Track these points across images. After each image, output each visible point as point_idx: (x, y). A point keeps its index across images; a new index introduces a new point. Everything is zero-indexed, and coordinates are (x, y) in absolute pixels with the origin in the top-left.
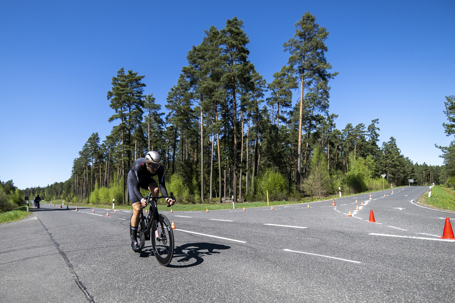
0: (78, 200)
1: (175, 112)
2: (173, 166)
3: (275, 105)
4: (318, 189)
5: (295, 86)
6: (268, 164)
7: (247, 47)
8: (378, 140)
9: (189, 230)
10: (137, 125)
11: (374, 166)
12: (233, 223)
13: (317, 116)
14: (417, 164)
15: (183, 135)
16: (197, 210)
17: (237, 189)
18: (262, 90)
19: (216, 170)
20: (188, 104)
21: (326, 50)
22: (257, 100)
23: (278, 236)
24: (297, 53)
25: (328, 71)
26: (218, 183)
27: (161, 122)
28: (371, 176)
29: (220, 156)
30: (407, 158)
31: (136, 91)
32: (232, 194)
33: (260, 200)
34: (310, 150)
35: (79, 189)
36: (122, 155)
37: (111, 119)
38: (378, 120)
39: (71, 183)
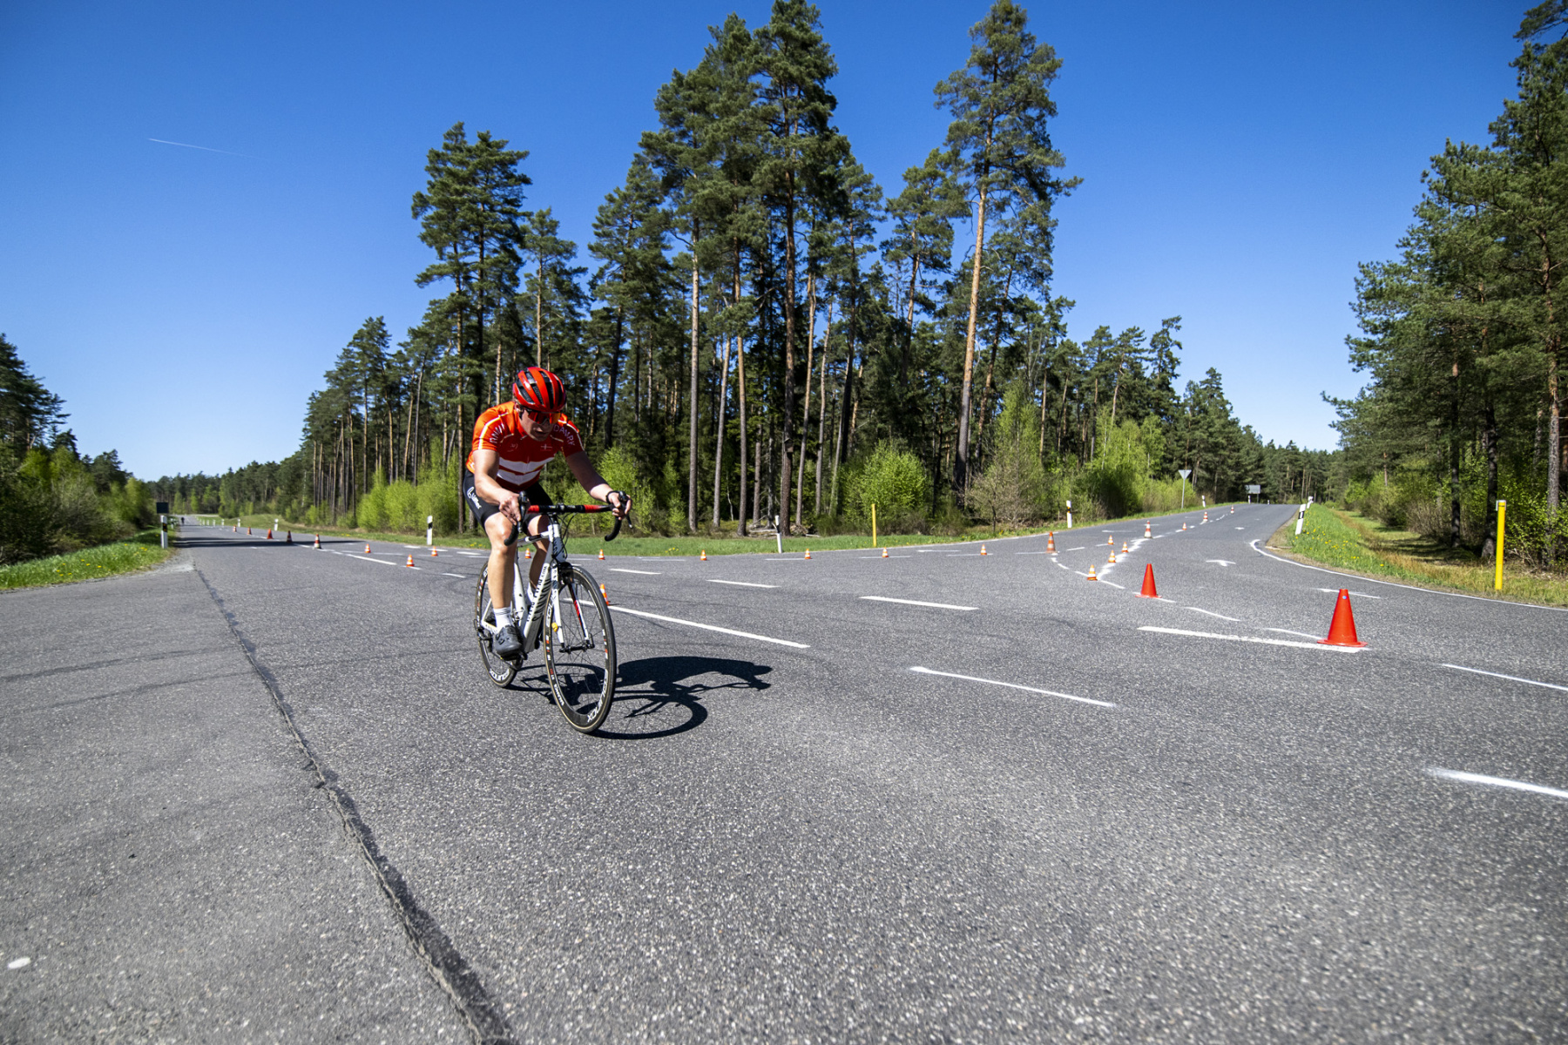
0: (323, 518)
1: (617, 266)
2: (610, 426)
3: (905, 262)
4: (1011, 503)
5: (964, 212)
6: (880, 429)
7: (829, 86)
8: (1176, 376)
9: (648, 610)
10: (504, 301)
11: (1161, 447)
12: (777, 592)
13: (1019, 300)
14: (1271, 445)
15: (639, 337)
16: (676, 554)
17: (792, 499)
18: (871, 217)
19: (732, 442)
20: (656, 246)
21: (1052, 112)
22: (855, 246)
23: (898, 631)
24: (973, 116)
25: (1054, 174)
26: (739, 478)
27: (574, 293)
28: (1151, 472)
29: (746, 403)
30: (1249, 427)
31: (502, 197)
32: (776, 510)
33: (854, 530)
34: (996, 394)
35: (325, 485)
36: (458, 388)
37: (425, 279)
38: (1178, 319)
39: (301, 467)
